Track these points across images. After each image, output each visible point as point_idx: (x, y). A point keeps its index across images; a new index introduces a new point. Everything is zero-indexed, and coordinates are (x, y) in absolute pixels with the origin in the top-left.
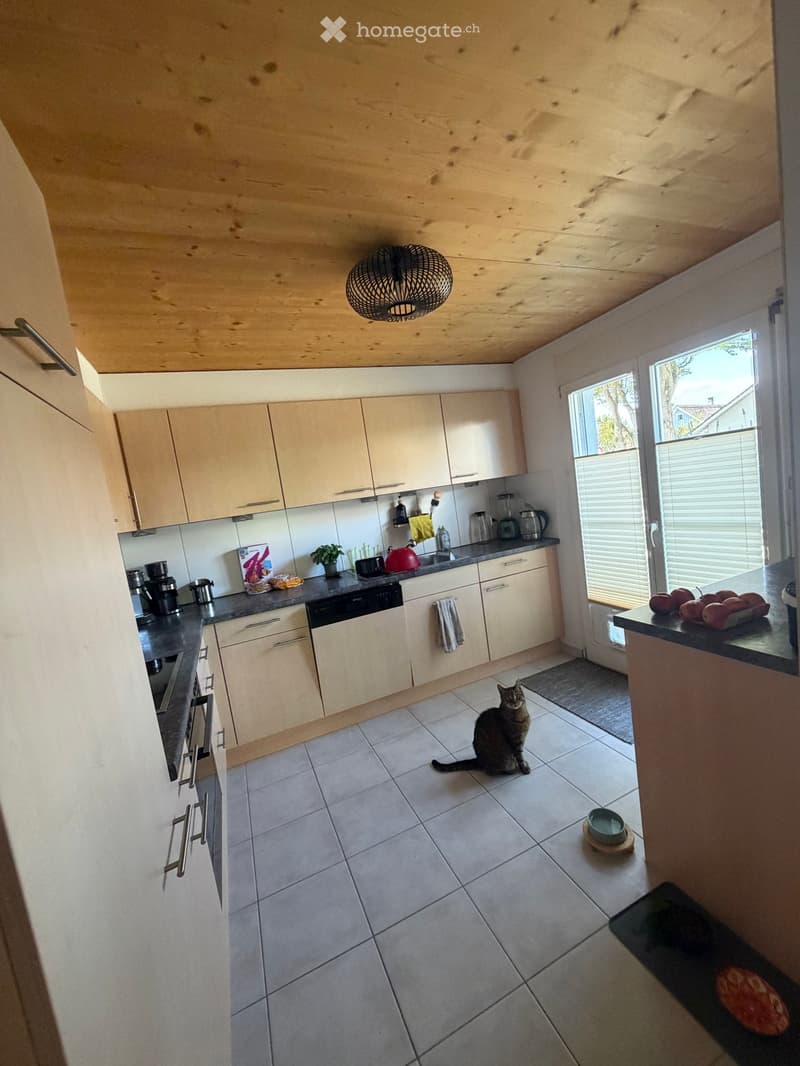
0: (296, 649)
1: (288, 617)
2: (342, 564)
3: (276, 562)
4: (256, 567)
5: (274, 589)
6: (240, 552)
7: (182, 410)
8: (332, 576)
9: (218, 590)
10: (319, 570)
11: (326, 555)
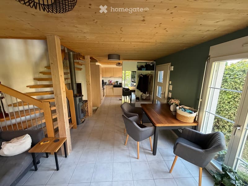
0: (112, 89)
1: (112, 86)
2: (118, 83)
3: (112, 82)
4: (111, 82)
5: (112, 84)
6: (110, 80)
7: (107, 68)
8: (117, 84)
9: (107, 83)
10: (116, 83)
11: (117, 82)
